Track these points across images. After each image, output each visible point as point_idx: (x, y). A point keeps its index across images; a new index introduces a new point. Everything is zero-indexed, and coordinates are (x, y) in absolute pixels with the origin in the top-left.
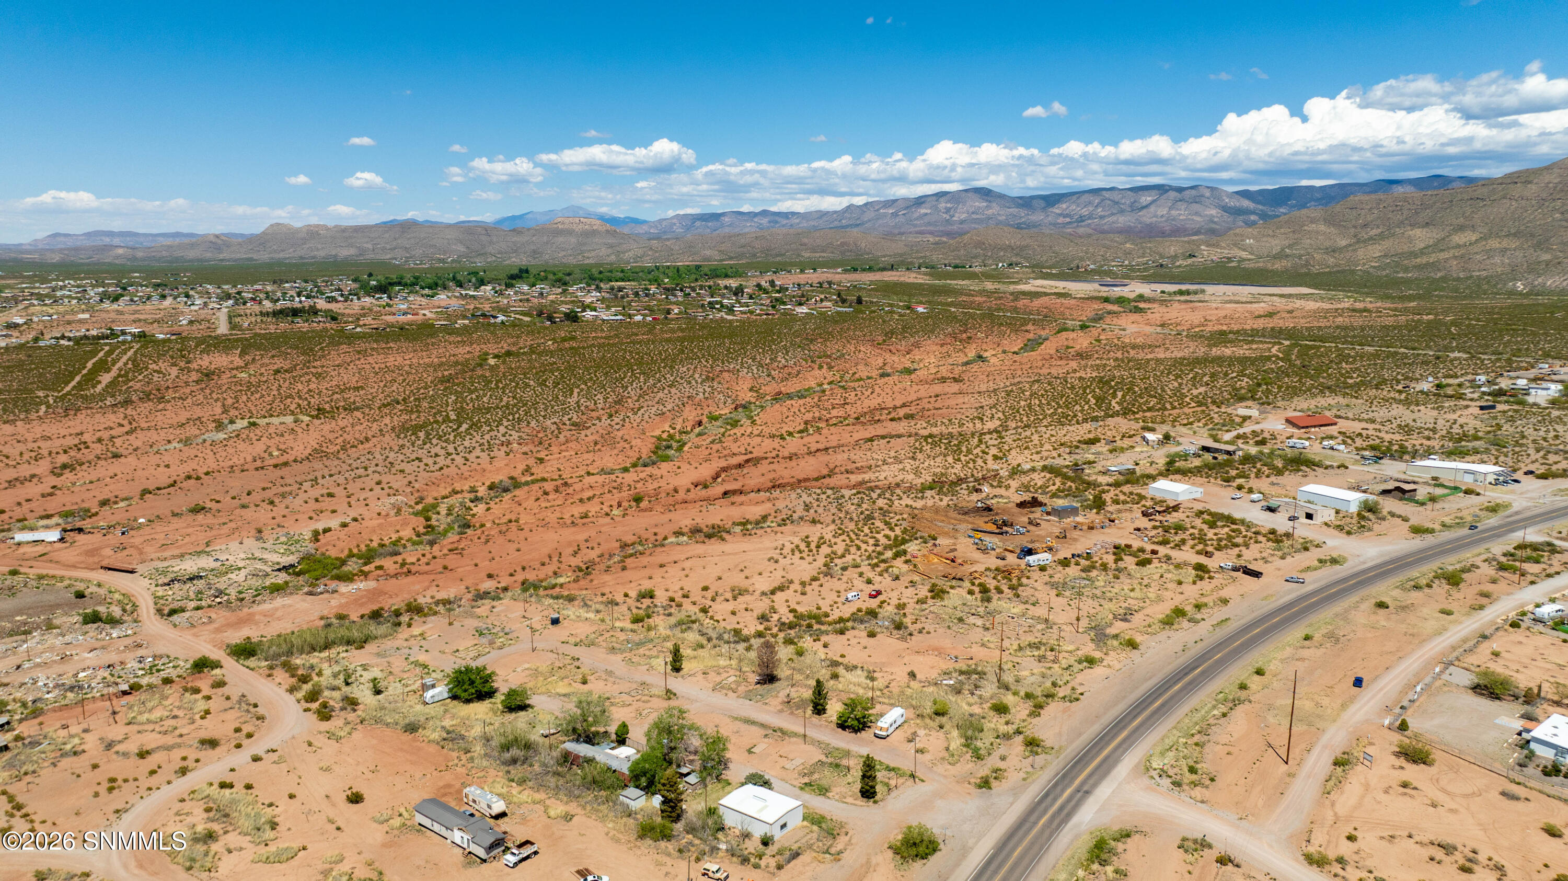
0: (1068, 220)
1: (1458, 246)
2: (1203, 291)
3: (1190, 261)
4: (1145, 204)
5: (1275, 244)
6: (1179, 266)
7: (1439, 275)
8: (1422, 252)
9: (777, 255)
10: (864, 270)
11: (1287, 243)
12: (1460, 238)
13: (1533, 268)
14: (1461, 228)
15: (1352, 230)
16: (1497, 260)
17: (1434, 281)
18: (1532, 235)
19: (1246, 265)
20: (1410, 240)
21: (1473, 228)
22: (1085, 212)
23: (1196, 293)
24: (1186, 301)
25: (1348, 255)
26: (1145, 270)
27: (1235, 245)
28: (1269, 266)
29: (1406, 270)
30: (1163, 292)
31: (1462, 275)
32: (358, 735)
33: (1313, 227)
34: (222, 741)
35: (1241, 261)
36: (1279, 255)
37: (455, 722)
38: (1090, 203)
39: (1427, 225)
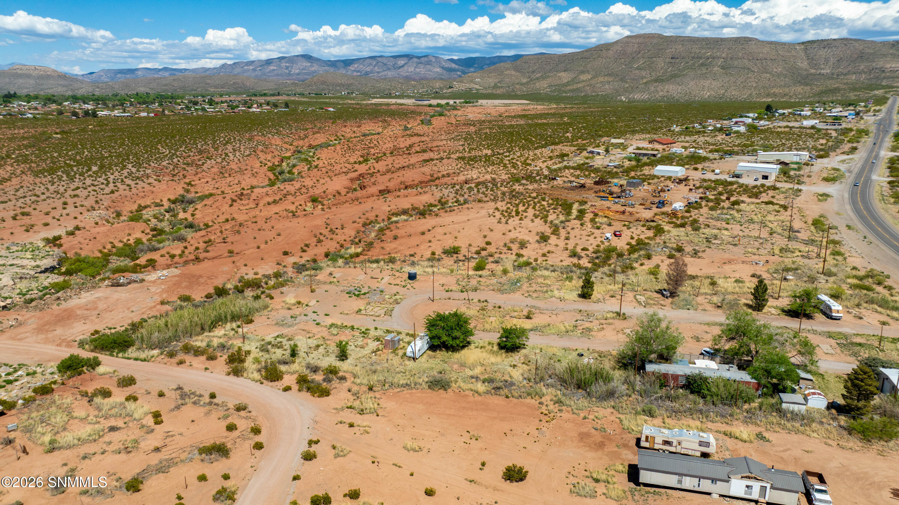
0: (359, 74)
1: (583, 81)
2: (477, 102)
3: (450, 90)
4: (400, 65)
5: (491, 81)
6: (446, 93)
7: (583, 94)
8: (568, 84)
11: (497, 81)
12: (584, 77)
13: (626, 90)
14: (583, 72)
15: (527, 74)
16: (607, 86)
17: (582, 97)
18: (617, 75)
19: (481, 91)
20: (560, 78)
21: (588, 72)
22: (368, 69)
23: (474, 102)
24: (473, 106)
25: (532, 86)
26: (428, 95)
27: (471, 81)
28: (494, 92)
29: (566, 93)
30: (455, 102)
31: (593, 94)
32: (388, 404)
33: (508, 72)
34: (229, 445)
35: (477, 90)
36: (495, 87)
37: (478, 371)
38: (371, 64)
39: (565, 71)
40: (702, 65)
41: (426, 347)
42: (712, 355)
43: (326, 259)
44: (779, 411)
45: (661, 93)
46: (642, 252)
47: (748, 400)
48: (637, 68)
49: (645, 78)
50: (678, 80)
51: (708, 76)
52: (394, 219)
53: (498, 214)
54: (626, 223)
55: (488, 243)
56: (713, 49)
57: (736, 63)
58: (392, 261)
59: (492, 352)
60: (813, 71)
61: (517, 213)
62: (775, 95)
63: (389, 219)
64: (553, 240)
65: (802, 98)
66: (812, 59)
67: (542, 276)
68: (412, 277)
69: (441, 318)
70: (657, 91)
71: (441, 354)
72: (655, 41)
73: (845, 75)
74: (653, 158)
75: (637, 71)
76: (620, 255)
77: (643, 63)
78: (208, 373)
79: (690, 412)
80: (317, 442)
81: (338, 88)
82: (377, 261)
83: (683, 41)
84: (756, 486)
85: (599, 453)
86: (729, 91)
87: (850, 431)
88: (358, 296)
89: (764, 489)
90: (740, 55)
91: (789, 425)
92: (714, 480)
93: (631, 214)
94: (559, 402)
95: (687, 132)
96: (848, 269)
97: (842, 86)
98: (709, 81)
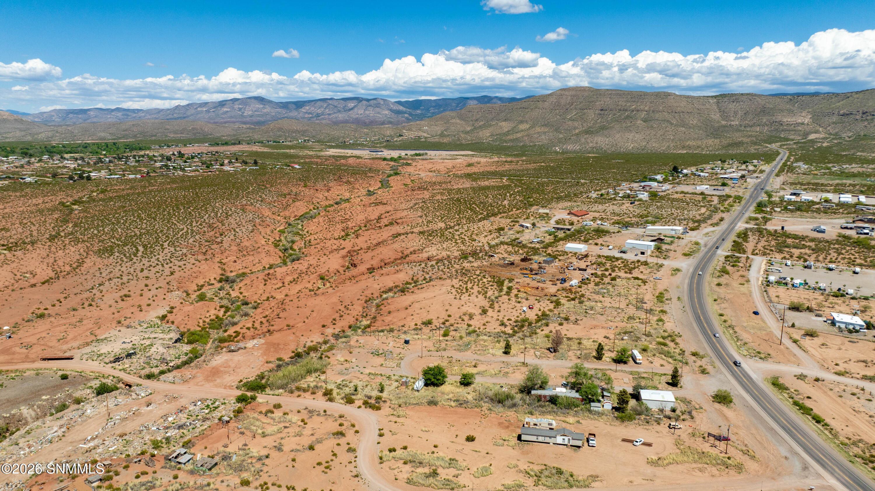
0: (311, 116)
1: (522, 131)
2: (426, 154)
3: (401, 138)
4: (350, 107)
5: (438, 129)
6: (396, 141)
7: (522, 144)
8: (508, 133)
9: (152, 136)
10: (223, 144)
11: (443, 128)
12: (523, 127)
13: (560, 141)
14: (521, 122)
15: (471, 123)
16: (543, 137)
17: (521, 147)
18: (553, 126)
19: (429, 140)
20: (501, 127)
21: (526, 122)
22: (319, 111)
23: (423, 155)
24: (423, 159)
25: (476, 134)
26: (381, 143)
27: (420, 130)
28: (441, 141)
29: (506, 142)
30: (406, 155)
31: (531, 144)
32: (410, 413)
33: (453, 121)
34: (344, 432)
35: (426, 138)
36: (442, 135)
37: (451, 396)
38: (322, 106)
39: (505, 120)
40: (628, 117)
41: (423, 384)
42: (565, 386)
43: (350, 330)
44: (590, 411)
45: (591, 145)
46: (544, 322)
47: (577, 406)
48: (571, 119)
49: (577, 128)
50: (606, 132)
51: (632, 129)
52: (385, 296)
53: (454, 290)
54: (538, 298)
55: (449, 316)
56: (638, 102)
57: (657, 116)
58: (392, 330)
59: (457, 386)
60: (724, 123)
61: (467, 290)
62: (689, 147)
63: (381, 296)
64: (490, 312)
65: (711, 151)
66: (724, 111)
67: (483, 340)
68: (407, 342)
69: (430, 369)
70: (588, 143)
71: (431, 388)
72: (586, 94)
73: (751, 127)
74: (568, 232)
75: (570, 123)
76: (530, 324)
77: (576, 115)
78: (315, 401)
79: (550, 412)
80: (382, 429)
81: (294, 135)
82: (383, 331)
83: (610, 94)
84: (566, 439)
85: (507, 430)
86: (650, 143)
87: (617, 418)
88: (378, 355)
89: (569, 439)
90: (661, 108)
91: (592, 417)
92: (550, 437)
93: (543, 289)
94: (490, 409)
95: (602, 199)
96: (662, 331)
97: (745, 140)
98: (633, 134)
